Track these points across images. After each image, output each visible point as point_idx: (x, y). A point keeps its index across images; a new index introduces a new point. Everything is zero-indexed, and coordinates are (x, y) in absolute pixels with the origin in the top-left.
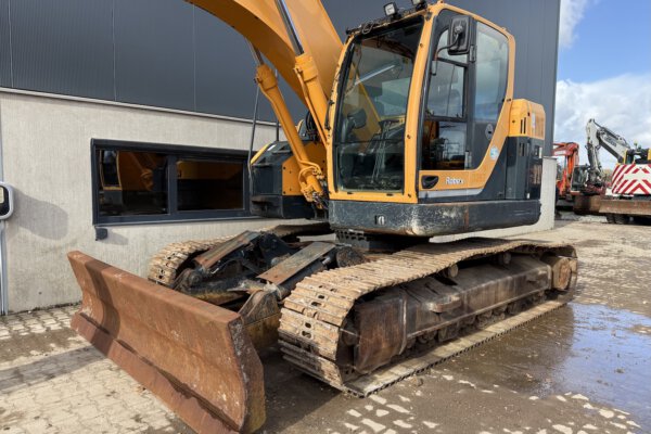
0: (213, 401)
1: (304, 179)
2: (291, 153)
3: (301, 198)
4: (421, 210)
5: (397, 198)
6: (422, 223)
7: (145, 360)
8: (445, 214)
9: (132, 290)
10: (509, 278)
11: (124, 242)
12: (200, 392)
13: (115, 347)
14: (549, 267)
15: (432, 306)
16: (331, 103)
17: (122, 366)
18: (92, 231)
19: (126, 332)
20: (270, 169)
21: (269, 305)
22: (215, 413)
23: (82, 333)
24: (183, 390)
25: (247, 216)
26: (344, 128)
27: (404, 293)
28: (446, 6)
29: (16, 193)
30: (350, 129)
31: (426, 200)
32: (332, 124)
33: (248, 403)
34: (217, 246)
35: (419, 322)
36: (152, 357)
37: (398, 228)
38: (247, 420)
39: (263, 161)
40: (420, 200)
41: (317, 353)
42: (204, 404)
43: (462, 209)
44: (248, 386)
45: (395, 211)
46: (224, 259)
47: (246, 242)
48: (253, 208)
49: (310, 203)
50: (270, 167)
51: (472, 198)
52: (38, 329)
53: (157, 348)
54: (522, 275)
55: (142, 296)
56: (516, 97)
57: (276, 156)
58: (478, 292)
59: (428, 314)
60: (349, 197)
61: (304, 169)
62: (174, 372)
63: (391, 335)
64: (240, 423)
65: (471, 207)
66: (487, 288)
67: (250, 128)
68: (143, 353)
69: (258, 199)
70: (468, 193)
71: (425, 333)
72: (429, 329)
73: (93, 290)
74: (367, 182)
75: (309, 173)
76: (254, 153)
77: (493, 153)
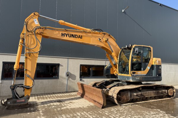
0: (99, 102)
1: (114, 71)
2: (112, 67)
3: (114, 75)
4: (132, 77)
5: (128, 75)
6: (132, 80)
7: (89, 98)
8: (137, 78)
9: (88, 87)
10: (154, 91)
11: (84, 81)
12: (97, 101)
13: (85, 96)
14: (167, 90)
15: (135, 94)
16: (118, 60)
17: (86, 99)
18: (79, 79)
19: (86, 94)
20: (108, 70)
21: (107, 91)
22: (99, 103)
23: (79, 95)
24: (95, 101)
25: (104, 78)
26: (120, 63)
27: (129, 91)
28: (136, 45)
29: (70, 73)
30: (121, 64)
31: (133, 76)
32: (118, 63)
33: (104, 102)
34: (99, 82)
35: (132, 96)
36: (90, 97)
37: (129, 80)
38: (104, 104)
39: (107, 68)
40: (132, 76)
41: (114, 98)
42: (98, 103)
43: (140, 78)
44: (104, 99)
45: (128, 78)
46: (100, 84)
47: (104, 82)
48: (105, 76)
49: (116, 76)
50: (108, 69)
51: (144, 76)
52: (72, 94)
53: (91, 96)
54: (158, 91)
55: (90, 88)
56: (153, 57)
57: (109, 67)
58: (146, 93)
59: (134, 95)
60: (121, 75)
61: (114, 70)
62: (94, 99)
63: (127, 97)
64: (103, 104)
65: (142, 77)
66: (148, 93)
67: (105, 61)
68: (89, 97)
69: (106, 74)
70: (143, 75)
71: (134, 99)
72: (134, 98)
73: (81, 88)
74: (124, 72)
75: (115, 70)
76: (106, 66)
77: (148, 68)
